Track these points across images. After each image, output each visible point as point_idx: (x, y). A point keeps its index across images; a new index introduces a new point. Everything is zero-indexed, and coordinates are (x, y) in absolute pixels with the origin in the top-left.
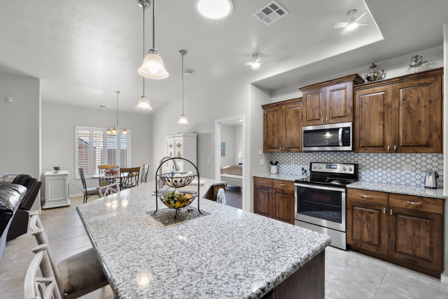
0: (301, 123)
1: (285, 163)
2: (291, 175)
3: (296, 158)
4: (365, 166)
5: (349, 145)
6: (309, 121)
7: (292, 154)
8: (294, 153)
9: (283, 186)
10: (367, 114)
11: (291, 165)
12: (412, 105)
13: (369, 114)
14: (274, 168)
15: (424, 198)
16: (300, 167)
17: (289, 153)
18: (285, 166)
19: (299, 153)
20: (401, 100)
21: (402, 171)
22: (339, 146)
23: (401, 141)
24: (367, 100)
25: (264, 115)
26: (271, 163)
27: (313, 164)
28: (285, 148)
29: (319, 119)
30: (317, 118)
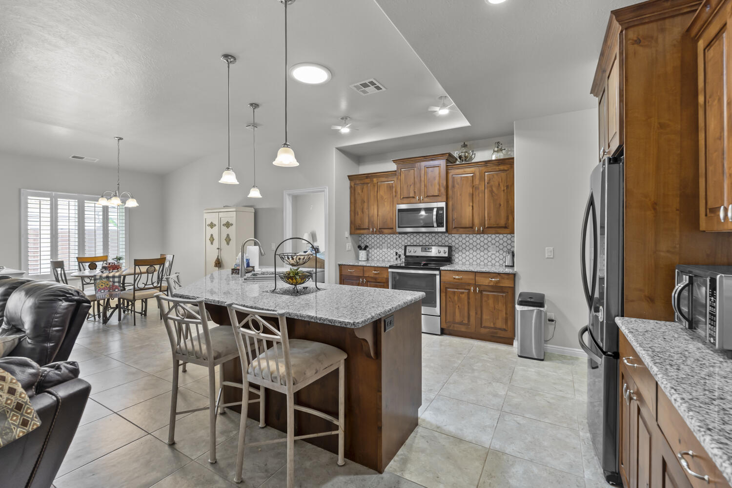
0: (395, 199)
1: (376, 247)
2: (384, 261)
3: (389, 241)
4: (458, 248)
5: (443, 227)
6: (403, 198)
7: (383, 236)
8: (386, 235)
9: (376, 274)
10: (459, 195)
11: (383, 250)
12: (494, 189)
13: (461, 195)
14: (363, 254)
15: (502, 275)
16: (393, 252)
17: (381, 235)
18: (376, 251)
19: (392, 235)
20: (486, 183)
21: (489, 251)
22: (433, 227)
23: (486, 223)
24: (459, 181)
25: (351, 187)
26: (360, 247)
27: (408, 248)
28: (376, 229)
29: (414, 197)
30: (412, 195)
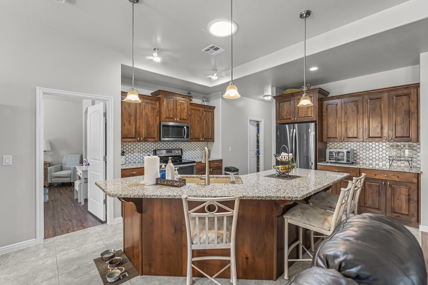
3: (139, 147)
6: (166, 117)
11: (135, 154)
21: (196, 151)
22: (184, 138)
23: (205, 136)
27: (157, 151)
29: (172, 118)
30: (171, 117)
